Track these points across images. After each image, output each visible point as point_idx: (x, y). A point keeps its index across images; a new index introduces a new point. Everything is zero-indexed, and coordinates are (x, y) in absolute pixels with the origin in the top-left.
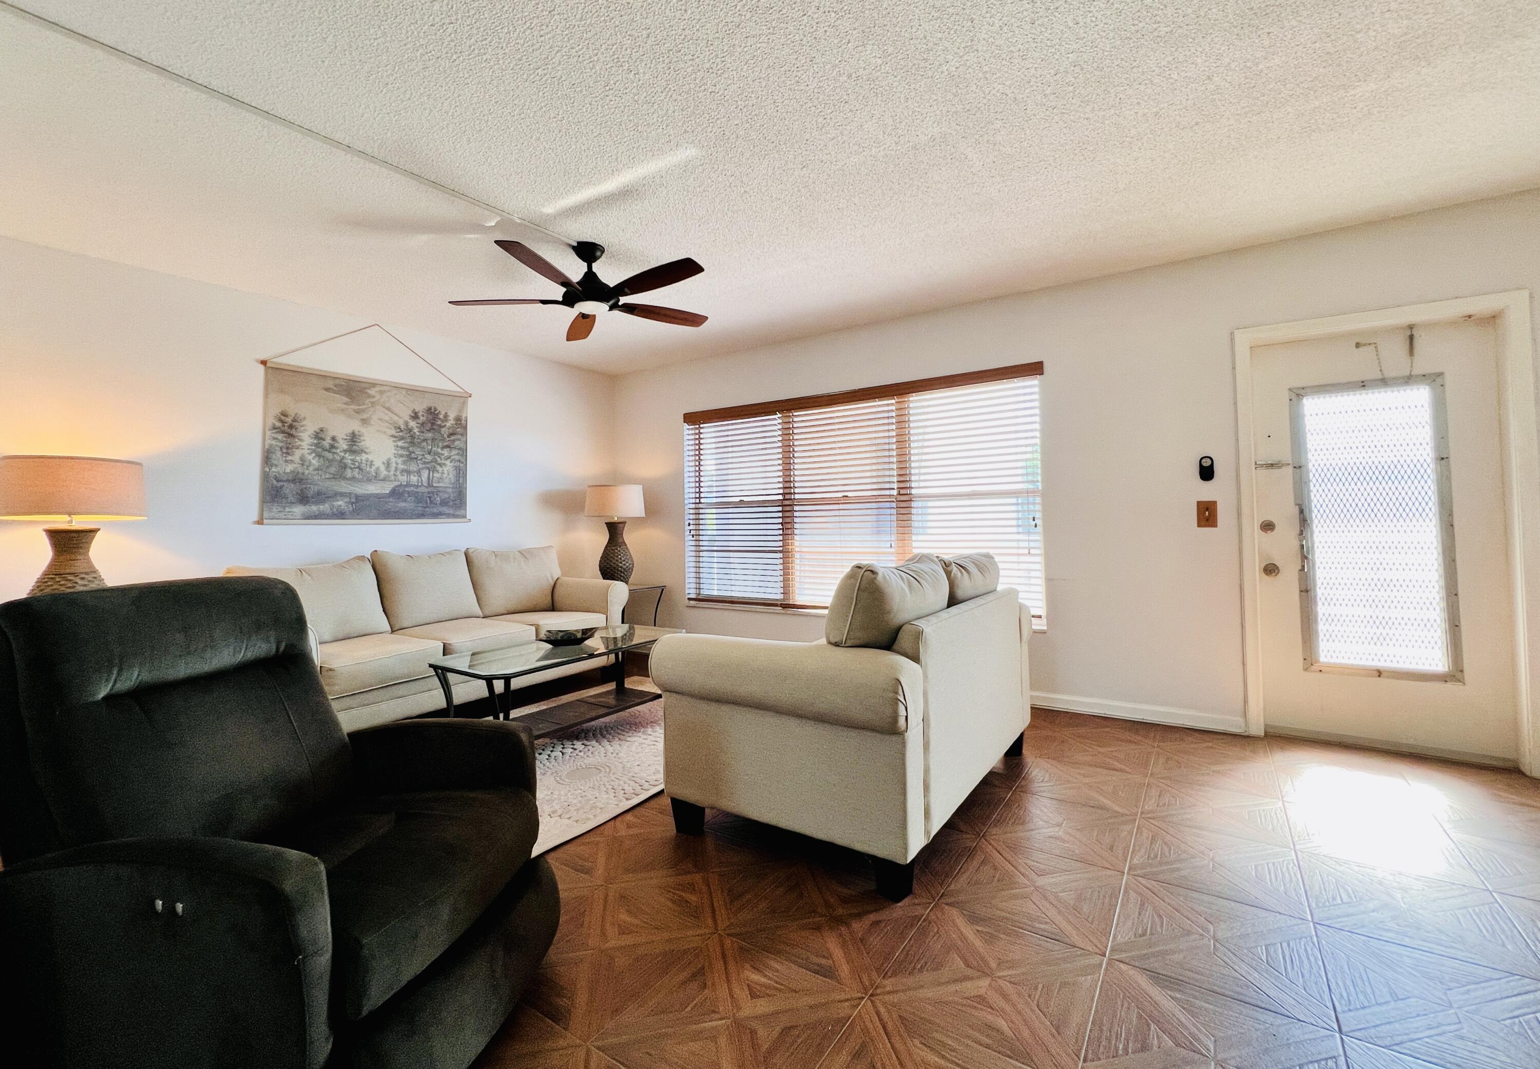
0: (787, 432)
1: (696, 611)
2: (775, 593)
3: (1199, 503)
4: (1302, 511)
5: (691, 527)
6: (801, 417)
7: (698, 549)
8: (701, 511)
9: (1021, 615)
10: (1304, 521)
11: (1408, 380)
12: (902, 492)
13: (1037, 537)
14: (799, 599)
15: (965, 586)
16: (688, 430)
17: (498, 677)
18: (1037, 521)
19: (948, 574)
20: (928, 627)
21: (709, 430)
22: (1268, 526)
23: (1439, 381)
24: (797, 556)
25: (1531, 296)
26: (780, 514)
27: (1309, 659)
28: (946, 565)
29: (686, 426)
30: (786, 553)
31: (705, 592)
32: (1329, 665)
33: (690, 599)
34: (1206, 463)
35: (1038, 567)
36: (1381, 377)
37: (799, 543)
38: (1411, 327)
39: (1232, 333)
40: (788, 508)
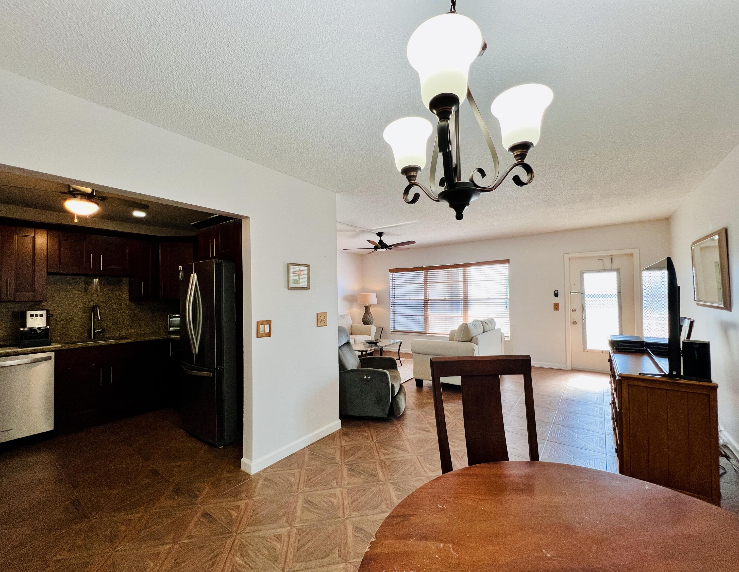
0: (426, 277)
1: (393, 335)
2: (422, 330)
3: (554, 303)
4: (583, 306)
5: (392, 307)
6: (430, 272)
7: (394, 315)
8: (395, 302)
9: (502, 336)
10: (583, 309)
11: (611, 270)
12: (465, 297)
13: (508, 312)
14: (430, 331)
15: (487, 328)
16: (391, 274)
17: (364, 351)
18: (507, 308)
19: (483, 325)
20: (479, 337)
21: (398, 275)
22: (574, 310)
23: (619, 271)
24: (429, 317)
25: (639, 250)
26: (424, 304)
27: (584, 348)
28: (482, 322)
29: (390, 273)
30: (425, 317)
31: (397, 329)
32: (590, 350)
33: (392, 331)
34: (556, 292)
35: (508, 321)
36: (603, 269)
37: (430, 313)
38: (612, 255)
39: (564, 255)
40: (426, 302)
